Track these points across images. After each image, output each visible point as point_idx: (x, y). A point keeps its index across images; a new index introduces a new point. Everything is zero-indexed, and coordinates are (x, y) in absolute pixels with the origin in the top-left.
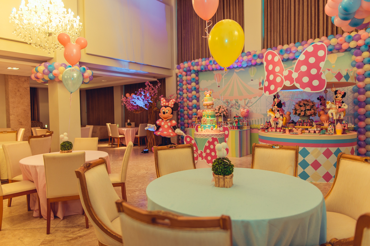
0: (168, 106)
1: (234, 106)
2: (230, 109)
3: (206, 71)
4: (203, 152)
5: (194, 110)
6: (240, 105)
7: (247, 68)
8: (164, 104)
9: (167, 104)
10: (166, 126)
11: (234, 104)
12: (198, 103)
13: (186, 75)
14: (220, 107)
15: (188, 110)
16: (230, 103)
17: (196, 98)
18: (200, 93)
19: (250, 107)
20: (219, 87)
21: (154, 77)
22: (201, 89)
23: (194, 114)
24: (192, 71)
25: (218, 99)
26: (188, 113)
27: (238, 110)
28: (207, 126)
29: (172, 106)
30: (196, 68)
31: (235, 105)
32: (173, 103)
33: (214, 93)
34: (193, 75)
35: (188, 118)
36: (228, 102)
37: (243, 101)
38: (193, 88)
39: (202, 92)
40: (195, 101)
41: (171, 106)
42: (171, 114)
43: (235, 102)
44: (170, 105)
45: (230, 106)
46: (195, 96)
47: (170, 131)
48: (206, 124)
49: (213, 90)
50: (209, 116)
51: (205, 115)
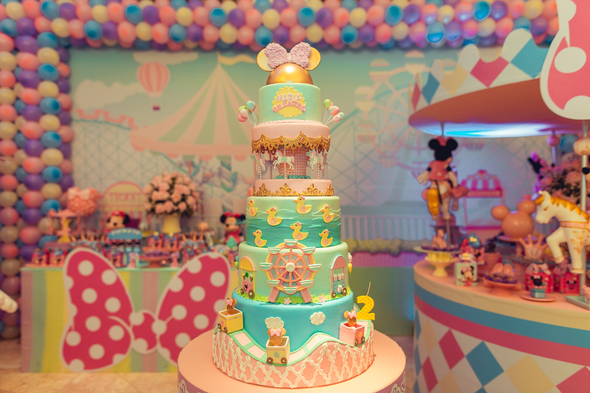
1: (216, 179)
2: (200, 189)
3: (103, 47)
5: (52, 189)
6: (239, 176)
11: (215, 170)
12: (66, 165)
13: (15, 50)
15: (22, 188)
16: (201, 169)
17: (59, 143)
18: (77, 128)
20: (156, 108)
22: (80, 112)
23: (49, 203)
24: (44, 37)
25: (151, 152)
26: (19, 198)
27: (229, 190)
28: (317, 318)
30: (60, 26)
31: (220, 174)
33: (136, 128)
34: (49, 55)
35: (21, 221)
36: (191, 164)
37: (249, 161)
38: (48, 102)
39: (82, 124)
40: (53, 155)
43: (219, 165)
45: (199, 177)
46: (57, 137)
48: (303, 296)
49: (131, 121)
50: (324, 234)
51: (293, 226)
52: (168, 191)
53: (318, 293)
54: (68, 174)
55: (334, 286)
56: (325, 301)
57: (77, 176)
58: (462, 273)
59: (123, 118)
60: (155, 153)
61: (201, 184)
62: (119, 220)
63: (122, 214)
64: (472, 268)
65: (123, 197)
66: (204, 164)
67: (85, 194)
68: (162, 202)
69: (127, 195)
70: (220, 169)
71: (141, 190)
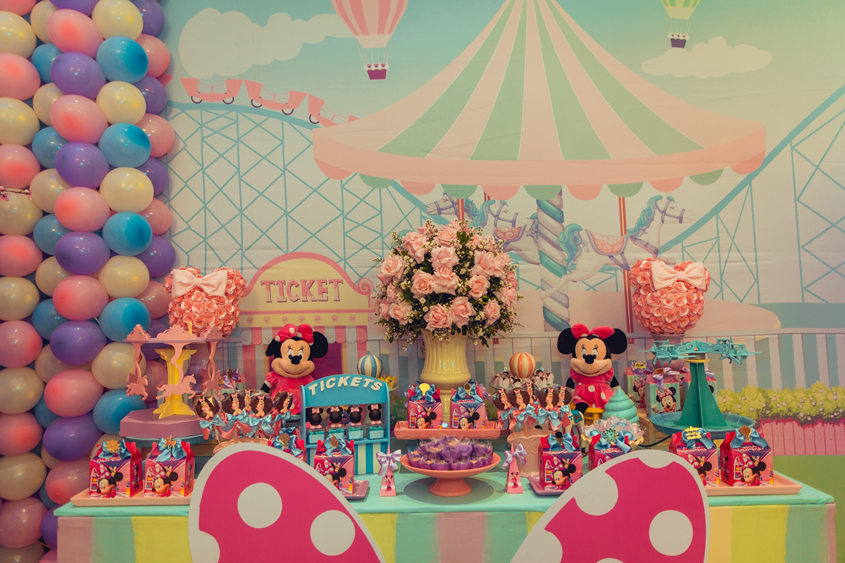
1: (526, 243)
5: (127, 272)
11: (524, 221)
14: (464, 237)
16: (491, 219)
17: (144, 156)
18: (182, 124)
19: (667, 248)
20: (377, 75)
22: (191, 84)
23: (119, 308)
25: (367, 179)
26: (43, 297)
27: (561, 270)
31: (536, 231)
33: (328, 123)
35: (46, 356)
37: (608, 200)
39: (195, 113)
43: (534, 208)
49: (316, 104)
52: (456, 268)
54: (163, 234)
57: (183, 241)
59: (296, 98)
60: (375, 182)
62: (300, 348)
63: (306, 333)
65: (297, 291)
66: (494, 208)
67: (216, 281)
68: (445, 299)
69: (307, 286)
70: (534, 218)
71: (342, 272)
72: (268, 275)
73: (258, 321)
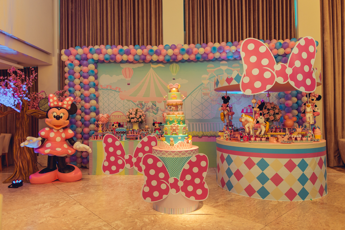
0: (62, 108)
1: (151, 110)
2: (145, 114)
3: (110, 62)
4: (179, 180)
5: (93, 114)
6: (159, 108)
7: (168, 64)
8: (56, 103)
9: (60, 104)
10: (58, 139)
11: (150, 106)
12: (97, 105)
13: (80, 65)
14: (137, 110)
15: (83, 114)
16: (145, 106)
17: (95, 98)
18: (100, 92)
20: (129, 84)
21: (19, 63)
22: (101, 86)
23: (93, 119)
24: (90, 60)
25: (127, 100)
26: (82, 118)
27: (156, 114)
29: (69, 108)
30: (96, 57)
31: (152, 108)
32: (70, 103)
33: (121, 92)
34: (92, 66)
35: (83, 126)
36: (142, 104)
37: (163, 103)
38: (92, 84)
39: (102, 90)
40: (93, 102)
41: (67, 106)
42: (67, 120)
43: (152, 104)
44: (65, 106)
45: (145, 109)
46: (95, 95)
47: (65, 146)
48: (177, 134)
49: (120, 89)
50: (181, 122)
51: (175, 121)
52: (135, 114)
53: (180, 133)
54: (98, 109)
55: (183, 133)
56: (182, 135)
57: (100, 109)
58: (225, 137)
59: (117, 88)
60: (128, 101)
61: (145, 112)
62: (117, 125)
63: (117, 123)
64: (228, 135)
65: (117, 117)
66: (146, 105)
67: (105, 116)
68: (133, 118)
69: (118, 116)
70: (152, 106)
71: (123, 114)
72: (113, 114)
73: (111, 121)
